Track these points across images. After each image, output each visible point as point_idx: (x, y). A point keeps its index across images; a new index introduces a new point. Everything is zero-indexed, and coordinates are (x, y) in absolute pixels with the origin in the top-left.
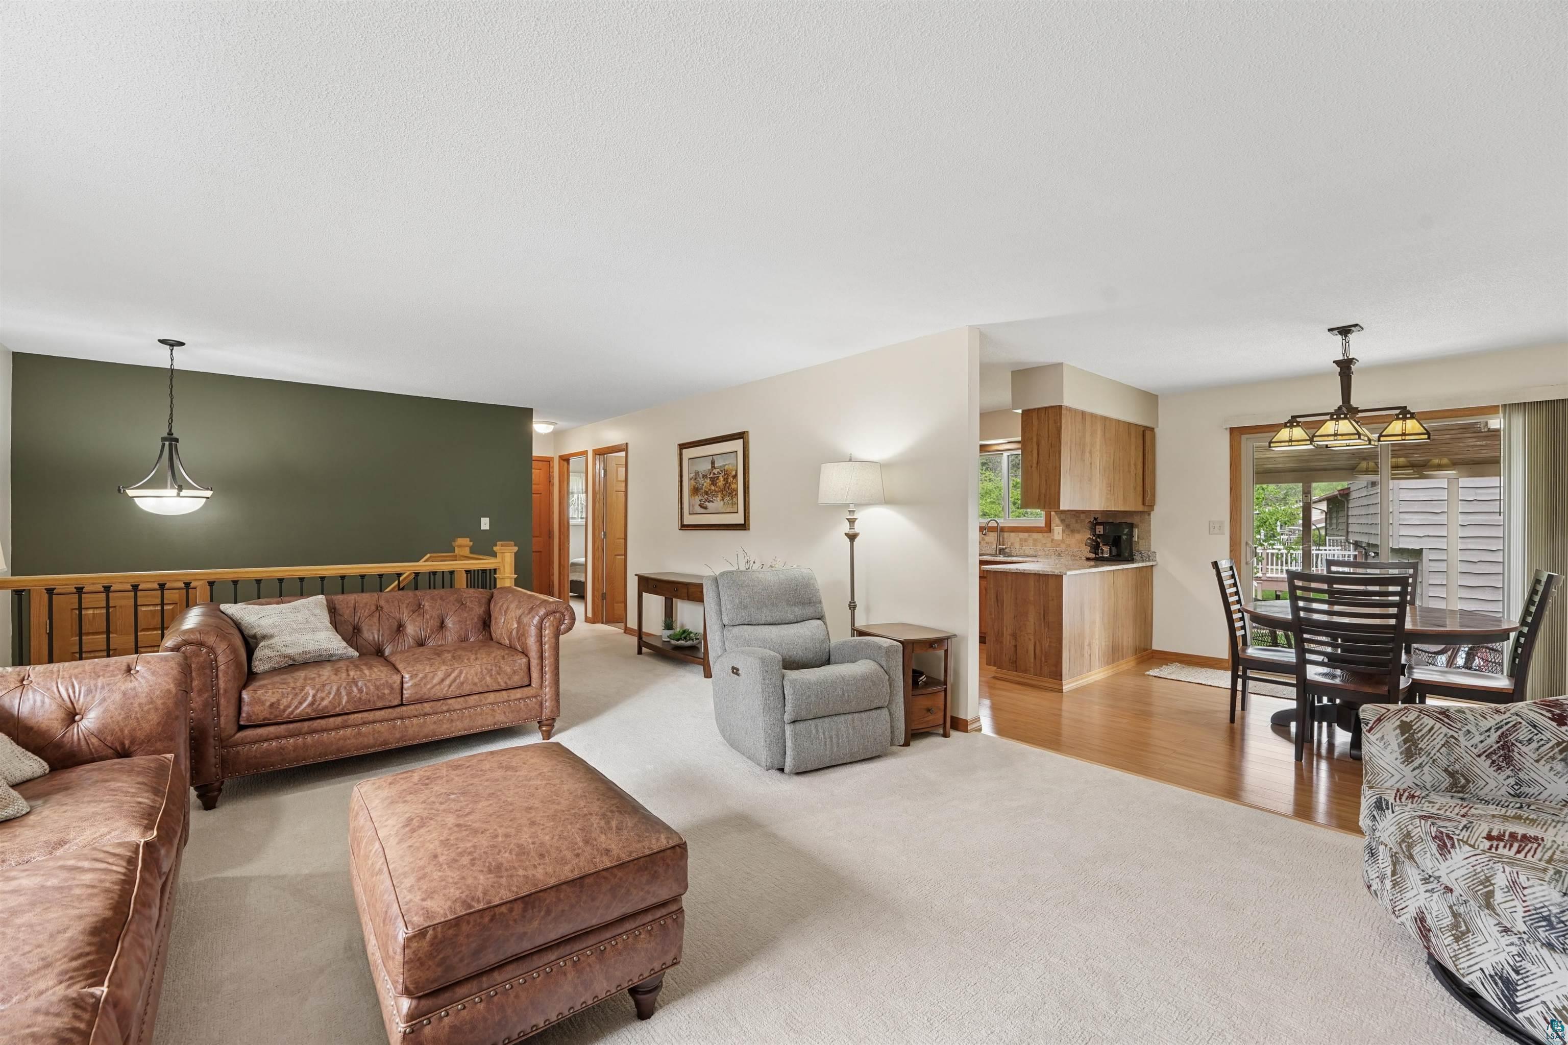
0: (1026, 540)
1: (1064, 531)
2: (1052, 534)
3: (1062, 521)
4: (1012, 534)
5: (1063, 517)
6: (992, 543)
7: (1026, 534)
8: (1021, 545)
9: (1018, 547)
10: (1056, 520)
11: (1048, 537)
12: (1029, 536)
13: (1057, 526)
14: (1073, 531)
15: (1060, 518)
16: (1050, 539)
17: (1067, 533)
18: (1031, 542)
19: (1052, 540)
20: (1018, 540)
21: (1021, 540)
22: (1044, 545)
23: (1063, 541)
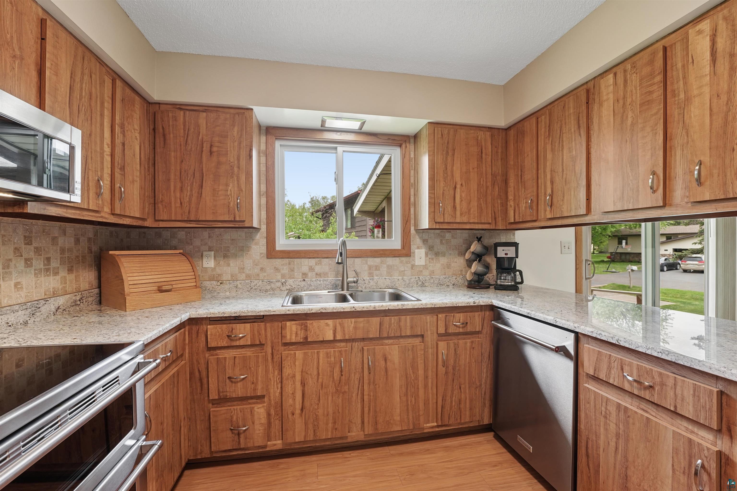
0: (377, 268)
1: (427, 254)
2: (411, 258)
3: (425, 241)
4: (358, 261)
5: (425, 236)
6: (325, 274)
7: (378, 260)
8: (371, 275)
9: (367, 278)
10: (416, 241)
11: (407, 262)
12: (382, 262)
13: (418, 248)
14: (437, 254)
15: (421, 238)
16: (409, 265)
17: (430, 256)
18: (384, 269)
19: (413, 266)
20: (366, 268)
21: (370, 267)
22: (402, 273)
23: (425, 267)
